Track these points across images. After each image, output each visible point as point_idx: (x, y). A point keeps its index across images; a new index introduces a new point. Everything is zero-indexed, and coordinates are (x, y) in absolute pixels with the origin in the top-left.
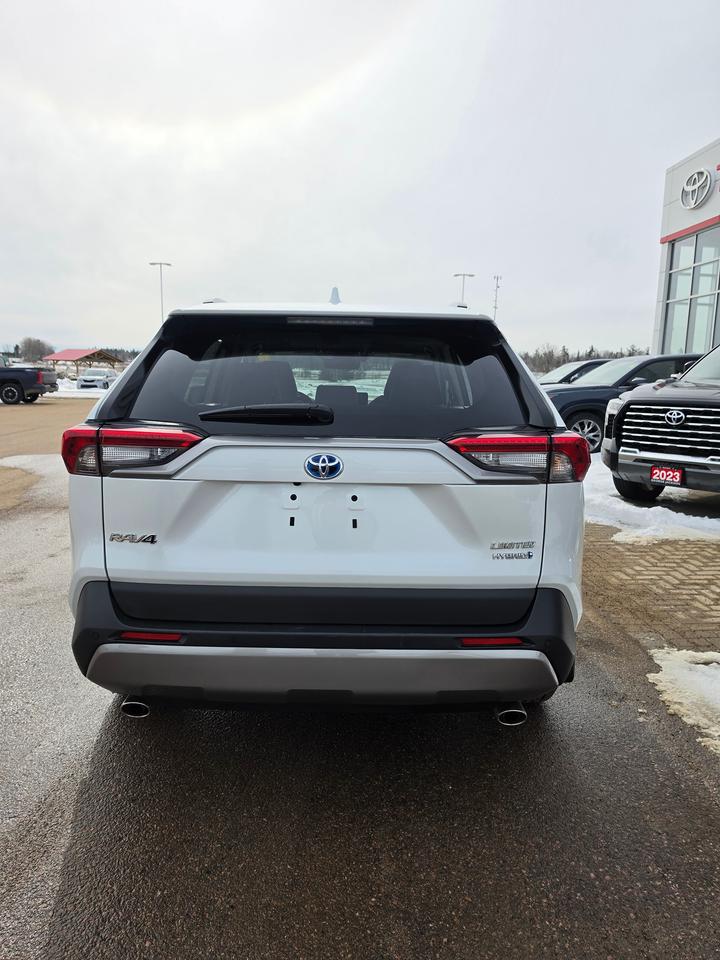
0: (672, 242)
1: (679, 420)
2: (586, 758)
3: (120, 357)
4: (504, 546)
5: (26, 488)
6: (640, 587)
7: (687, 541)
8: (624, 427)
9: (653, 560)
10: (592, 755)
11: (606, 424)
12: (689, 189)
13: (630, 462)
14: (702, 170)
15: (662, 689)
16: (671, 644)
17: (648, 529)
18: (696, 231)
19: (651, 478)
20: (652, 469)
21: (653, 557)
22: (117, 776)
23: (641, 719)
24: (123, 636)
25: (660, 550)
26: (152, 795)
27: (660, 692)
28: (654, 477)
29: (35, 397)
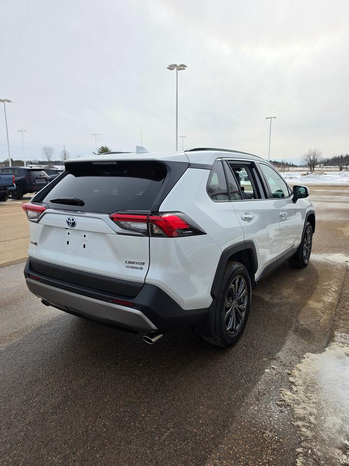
4: (130, 262)
24: (30, 276)
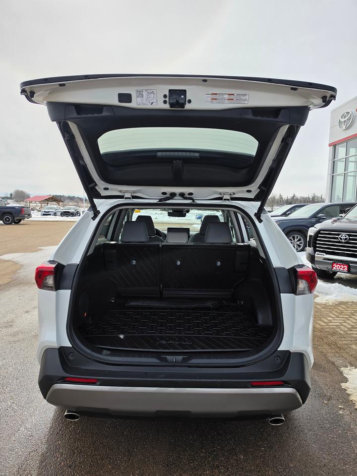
0: (334, 145)
1: (346, 239)
2: (314, 437)
3: (62, 199)
5: (14, 272)
6: (332, 330)
7: (353, 302)
8: (318, 242)
9: (336, 314)
10: (317, 435)
11: (308, 240)
12: (343, 120)
13: (321, 260)
14: (349, 111)
15: (350, 393)
16: (352, 365)
17: (332, 296)
18: (346, 140)
19: (332, 268)
20: (332, 264)
21: (336, 312)
22: (61, 450)
23: (341, 412)
24: (66, 379)
25: (339, 308)
26: (80, 463)
27: (349, 395)
28: (334, 268)
29: (20, 221)
